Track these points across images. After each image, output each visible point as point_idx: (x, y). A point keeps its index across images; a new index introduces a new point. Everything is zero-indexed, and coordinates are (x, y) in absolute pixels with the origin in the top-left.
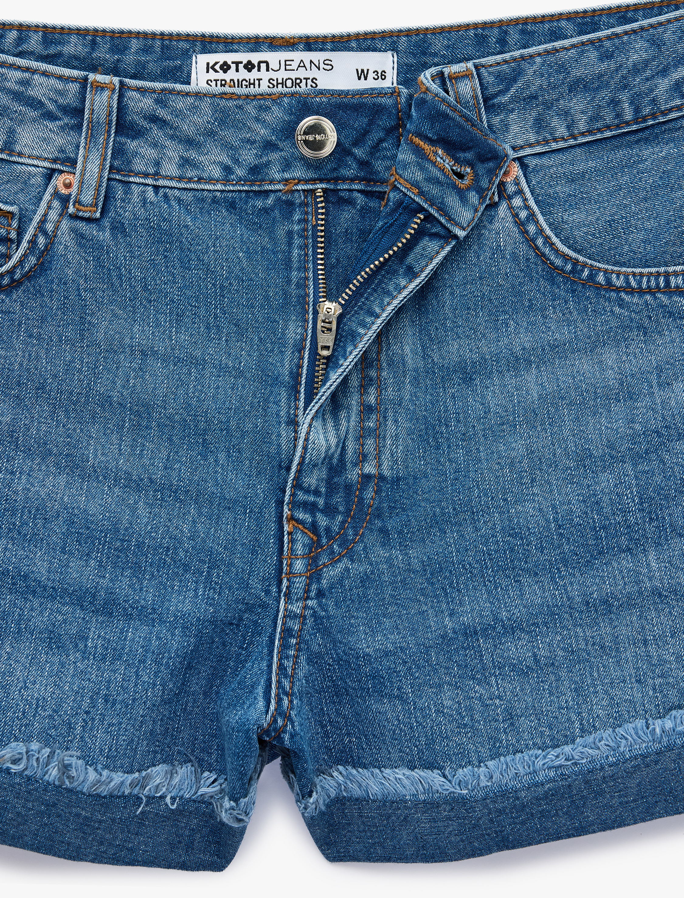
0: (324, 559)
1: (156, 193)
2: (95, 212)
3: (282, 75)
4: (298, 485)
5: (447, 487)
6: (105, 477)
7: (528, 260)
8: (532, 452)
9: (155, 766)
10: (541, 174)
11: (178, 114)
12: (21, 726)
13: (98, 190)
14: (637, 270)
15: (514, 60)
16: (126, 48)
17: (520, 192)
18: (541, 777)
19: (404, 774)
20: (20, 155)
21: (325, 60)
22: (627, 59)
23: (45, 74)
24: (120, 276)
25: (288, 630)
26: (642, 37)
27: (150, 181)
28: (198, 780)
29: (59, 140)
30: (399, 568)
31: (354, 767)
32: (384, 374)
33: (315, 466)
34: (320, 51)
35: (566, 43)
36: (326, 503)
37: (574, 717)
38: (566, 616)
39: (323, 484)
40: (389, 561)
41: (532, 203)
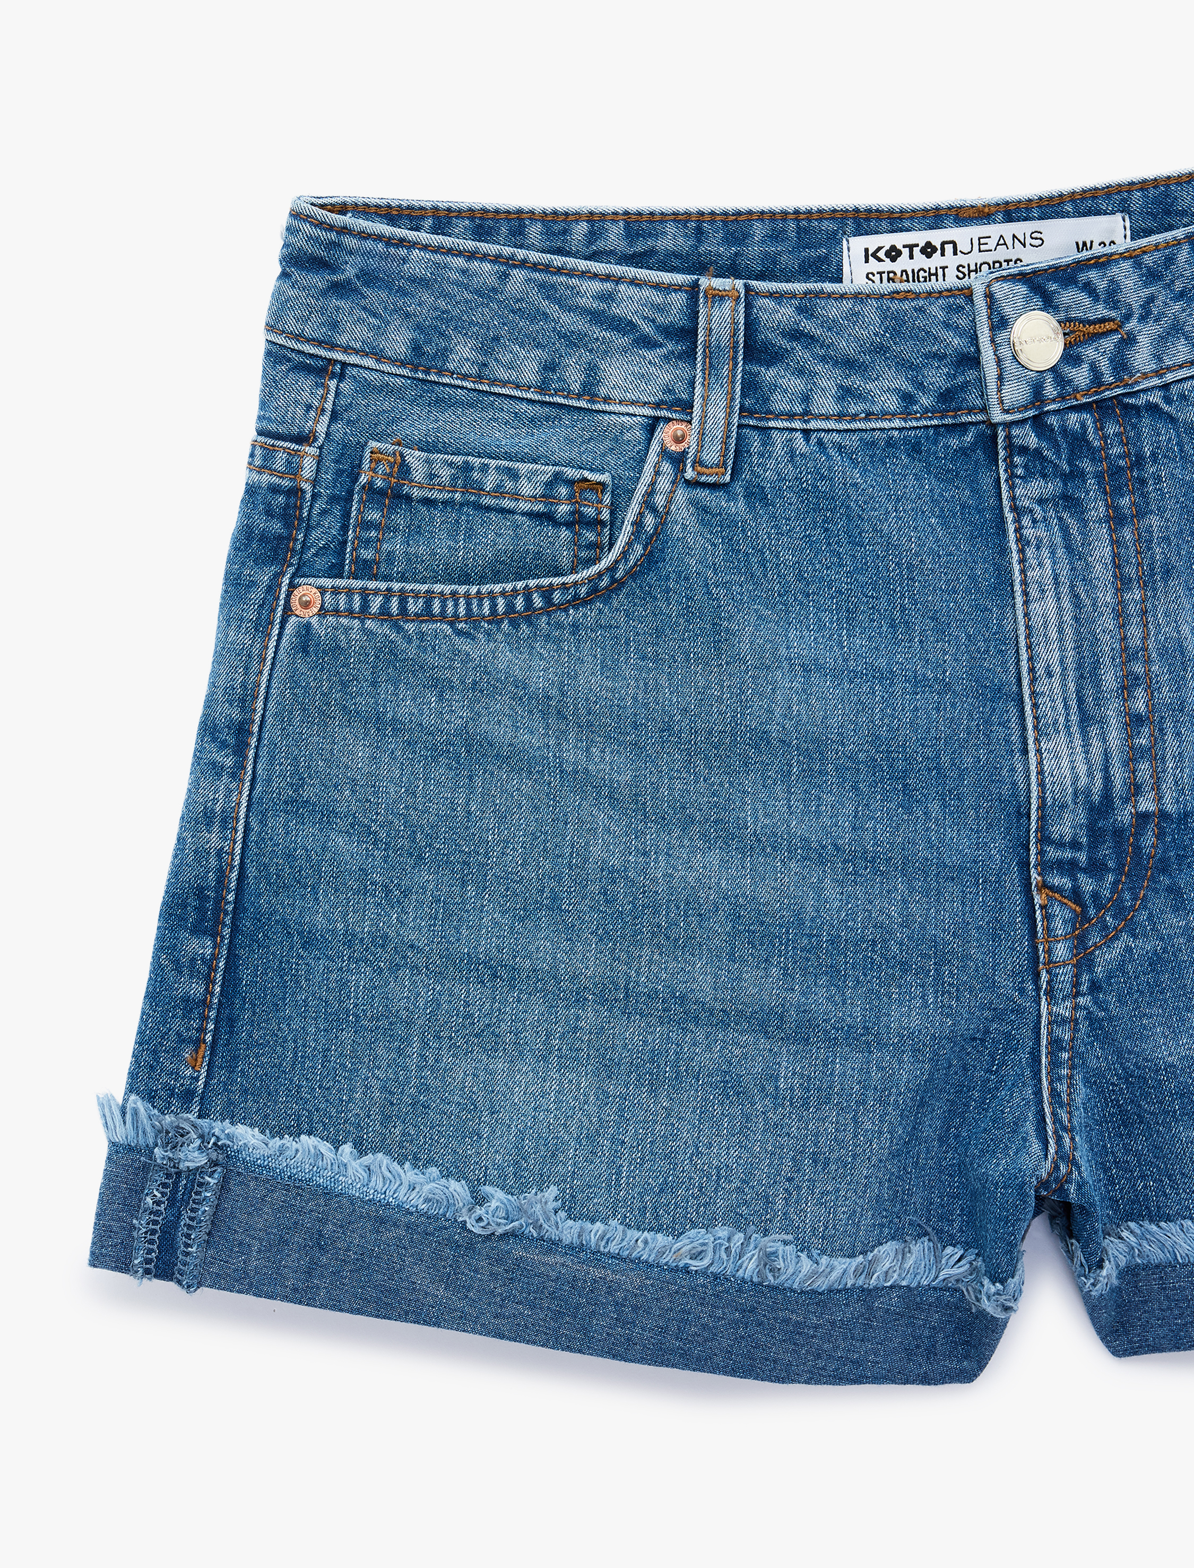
0: (1095, 938)
1: (807, 440)
2: (724, 474)
3: (976, 258)
4: (1044, 839)
6: (774, 848)
9: (882, 1244)
11: (831, 325)
12: (699, 1206)
13: (725, 443)
16: (746, 236)
20: (607, 400)
21: (1032, 233)
23: (633, 282)
24: (763, 563)
25: (1056, 1041)
27: (797, 425)
28: (938, 1259)
29: (665, 376)
31: (1151, 1221)
32: (1155, 668)
33: (1063, 806)
34: (1023, 220)
36: (1090, 858)
39: (1083, 832)
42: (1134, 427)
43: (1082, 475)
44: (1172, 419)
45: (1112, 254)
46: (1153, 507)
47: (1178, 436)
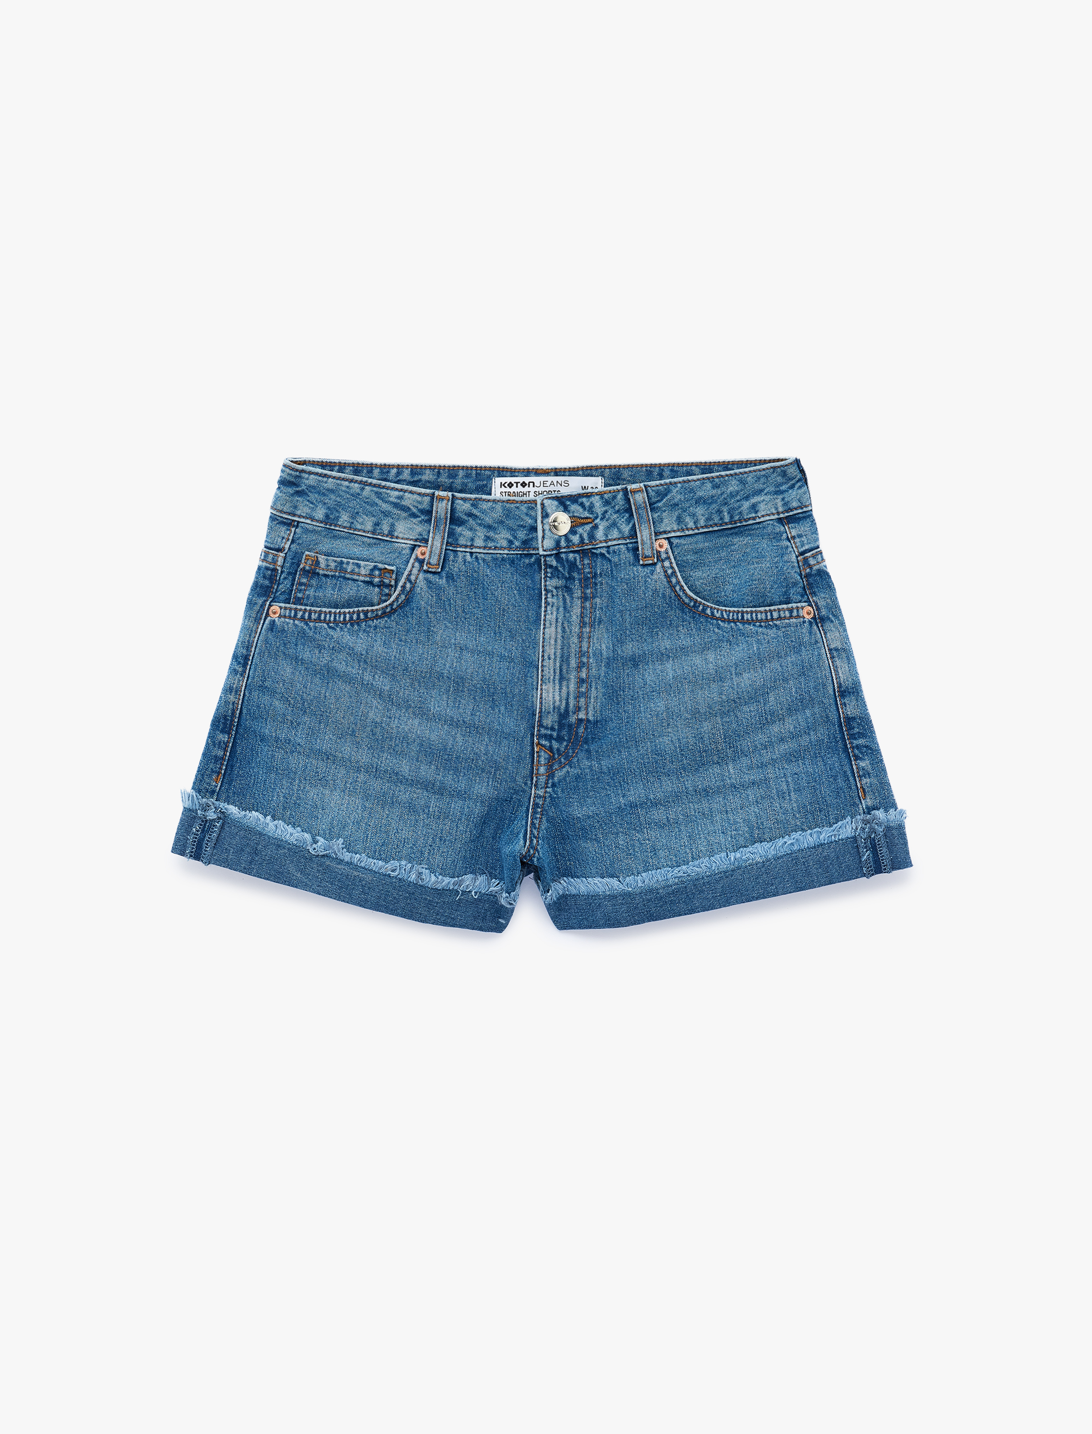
0: (556, 766)
1: (471, 556)
2: (438, 569)
3: (541, 489)
4: (541, 725)
5: (623, 727)
6: (439, 720)
7: (671, 597)
9: (466, 875)
10: (680, 548)
11: (483, 512)
12: (396, 852)
13: (440, 556)
14: (728, 609)
15: (666, 484)
16: (456, 475)
17: (668, 558)
18: (671, 882)
19: (599, 881)
20: (397, 537)
21: (565, 481)
22: (727, 489)
23: (412, 492)
24: (450, 605)
25: (536, 804)
26: (735, 479)
27: (468, 550)
28: (489, 883)
29: (419, 529)
30: (596, 771)
31: (572, 877)
33: (549, 713)
34: (562, 476)
35: (694, 477)
36: (558, 735)
37: (688, 851)
38: (685, 797)
39: (556, 724)
40: (590, 767)
41: (674, 565)
42: (595, 561)
43: (574, 579)
44: (610, 561)
45: (592, 493)
46: (598, 595)
47: (611, 567)
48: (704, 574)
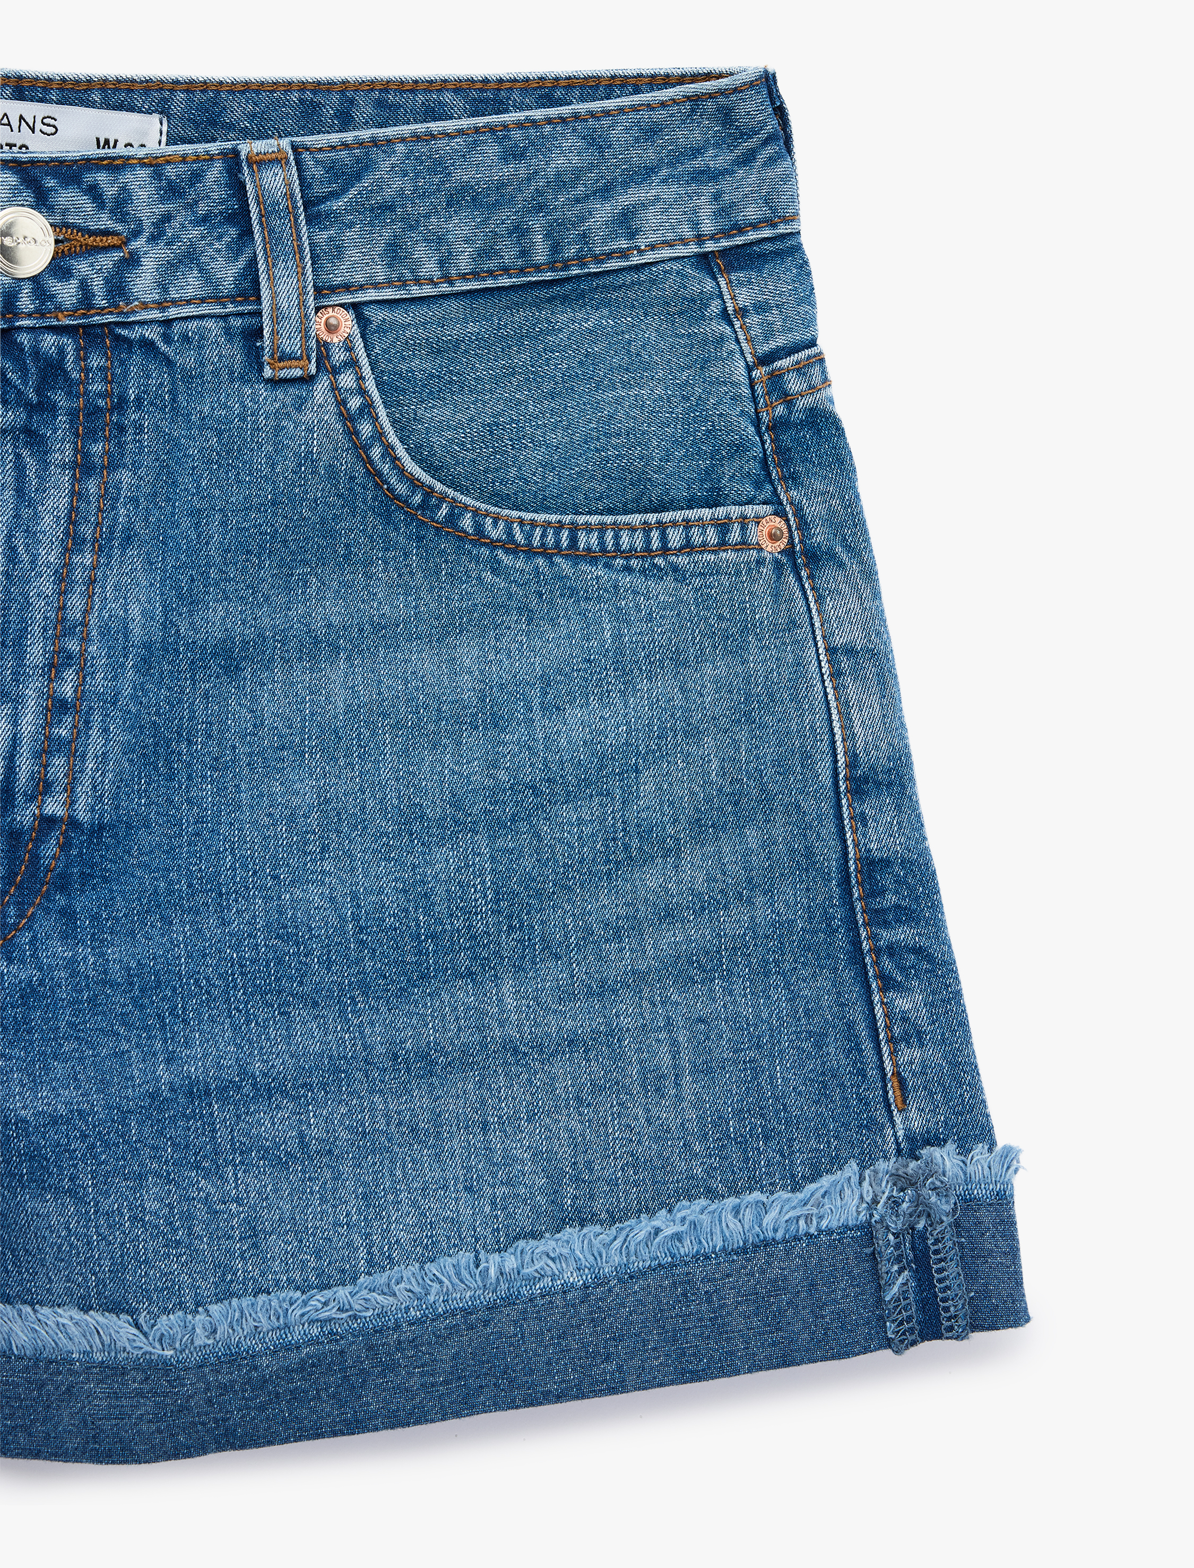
5: (180, 846)
7: (352, 478)
8: (327, 801)
10: (391, 336)
14: (528, 516)
15: (361, 144)
17: (353, 363)
18: (296, 1336)
19: (71, 1318)
21: (45, 118)
22: (547, 163)
26: (574, 130)
30: (87, 977)
32: (93, 649)
34: (38, 101)
35: (450, 125)
37: (358, 1240)
38: (359, 1075)
40: (71, 963)
41: (371, 385)
42: (122, 363)
43: (53, 409)
44: (170, 363)
45: (129, 158)
46: (128, 460)
47: (173, 383)
48: (459, 416)
